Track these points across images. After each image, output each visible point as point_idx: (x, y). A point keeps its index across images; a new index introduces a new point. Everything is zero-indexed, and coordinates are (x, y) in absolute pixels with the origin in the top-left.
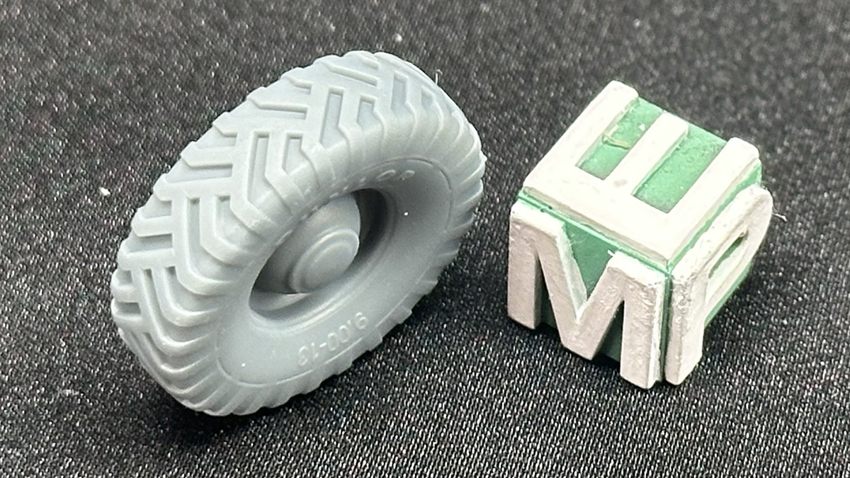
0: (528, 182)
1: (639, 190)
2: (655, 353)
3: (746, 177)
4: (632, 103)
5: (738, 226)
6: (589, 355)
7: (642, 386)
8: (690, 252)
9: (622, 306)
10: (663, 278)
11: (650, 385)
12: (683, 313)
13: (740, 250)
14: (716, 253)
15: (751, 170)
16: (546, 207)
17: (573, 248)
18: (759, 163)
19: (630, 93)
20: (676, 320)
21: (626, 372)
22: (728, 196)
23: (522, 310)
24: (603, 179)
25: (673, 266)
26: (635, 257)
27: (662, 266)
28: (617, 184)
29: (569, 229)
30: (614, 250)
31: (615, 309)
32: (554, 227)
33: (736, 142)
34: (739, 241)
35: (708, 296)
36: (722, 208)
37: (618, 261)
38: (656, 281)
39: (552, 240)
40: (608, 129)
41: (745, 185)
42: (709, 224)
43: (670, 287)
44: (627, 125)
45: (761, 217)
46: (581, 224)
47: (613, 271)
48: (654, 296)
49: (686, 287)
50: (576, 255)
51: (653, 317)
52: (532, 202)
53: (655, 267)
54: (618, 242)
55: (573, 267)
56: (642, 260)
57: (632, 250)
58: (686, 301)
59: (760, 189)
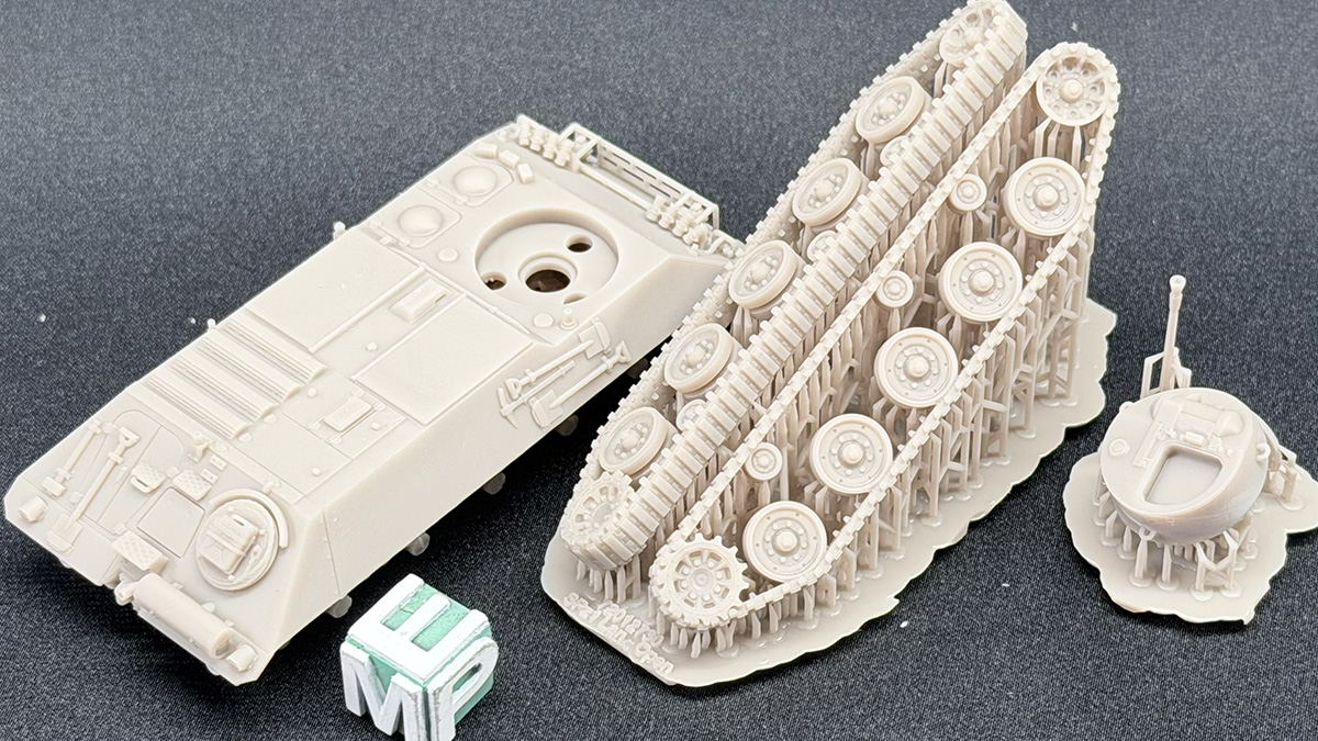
0: (349, 632)
1: (415, 638)
2: (423, 733)
3: (479, 632)
4: (420, 587)
5: (470, 659)
6: (389, 733)
8: (440, 675)
9: (401, 706)
10: (420, 689)
12: (436, 709)
13: (477, 675)
14: (456, 673)
15: (483, 628)
16: (360, 647)
17: (376, 670)
18: (488, 624)
19: (420, 581)
20: (432, 714)
22: (467, 642)
23: (353, 707)
24: (394, 630)
25: (428, 682)
26: (406, 676)
27: (421, 682)
28: (402, 634)
29: (371, 658)
30: (395, 672)
31: (398, 706)
32: (365, 658)
33: (475, 611)
34: (475, 670)
35: (454, 702)
36: (463, 650)
37: (394, 679)
38: (418, 690)
39: (363, 664)
40: (403, 602)
41: (479, 637)
42: (453, 659)
43: (426, 695)
44: (416, 599)
45: (490, 656)
46: (378, 656)
47: (394, 684)
48: (416, 700)
49: (434, 694)
50: (377, 674)
51: (417, 711)
52: (352, 641)
53: (416, 682)
54: (397, 668)
55: (376, 684)
56: (411, 679)
57: (405, 672)
58: (436, 702)
59: (488, 640)
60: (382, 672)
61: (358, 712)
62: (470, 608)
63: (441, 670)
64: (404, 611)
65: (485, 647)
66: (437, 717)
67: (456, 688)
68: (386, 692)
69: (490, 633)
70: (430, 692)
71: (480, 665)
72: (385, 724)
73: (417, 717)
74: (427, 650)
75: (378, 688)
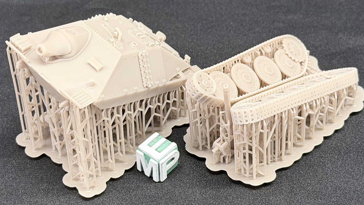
1: (157, 149)
2: (158, 176)
4: (158, 136)
5: (172, 156)
6: (149, 176)
7: (156, 181)
10: (158, 163)
11: (158, 181)
12: (162, 169)
13: (173, 161)
14: (167, 160)
15: (175, 147)
16: (141, 151)
17: (146, 158)
18: (177, 146)
19: (158, 134)
21: (154, 179)
22: (171, 151)
23: (139, 169)
24: (151, 147)
25: (160, 161)
26: (154, 159)
27: (158, 161)
28: (153, 148)
29: (144, 154)
30: (150, 158)
31: (151, 168)
32: (142, 154)
33: (173, 143)
34: (173, 159)
35: (167, 167)
36: (169, 153)
37: (151, 160)
39: (142, 156)
40: (154, 139)
41: (174, 150)
42: (167, 155)
43: (159, 165)
44: (157, 139)
45: (177, 155)
46: (146, 154)
47: (151, 161)
48: (156, 166)
49: (161, 164)
50: (146, 159)
51: (156, 169)
52: (139, 150)
53: (156, 161)
54: (152, 157)
55: (146, 161)
56: (155, 160)
57: (154, 158)
58: (162, 167)
59: (177, 151)
60: (147, 158)
61: (140, 170)
62: (172, 142)
63: (163, 158)
64: (154, 142)
65: (176, 152)
66: (162, 171)
67: (167, 163)
68: (148, 164)
69: (177, 149)
70: (160, 164)
71: (174, 158)
72: (148, 174)
73: (156, 171)
74: (160, 152)
75: (146, 163)
